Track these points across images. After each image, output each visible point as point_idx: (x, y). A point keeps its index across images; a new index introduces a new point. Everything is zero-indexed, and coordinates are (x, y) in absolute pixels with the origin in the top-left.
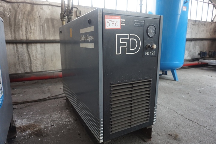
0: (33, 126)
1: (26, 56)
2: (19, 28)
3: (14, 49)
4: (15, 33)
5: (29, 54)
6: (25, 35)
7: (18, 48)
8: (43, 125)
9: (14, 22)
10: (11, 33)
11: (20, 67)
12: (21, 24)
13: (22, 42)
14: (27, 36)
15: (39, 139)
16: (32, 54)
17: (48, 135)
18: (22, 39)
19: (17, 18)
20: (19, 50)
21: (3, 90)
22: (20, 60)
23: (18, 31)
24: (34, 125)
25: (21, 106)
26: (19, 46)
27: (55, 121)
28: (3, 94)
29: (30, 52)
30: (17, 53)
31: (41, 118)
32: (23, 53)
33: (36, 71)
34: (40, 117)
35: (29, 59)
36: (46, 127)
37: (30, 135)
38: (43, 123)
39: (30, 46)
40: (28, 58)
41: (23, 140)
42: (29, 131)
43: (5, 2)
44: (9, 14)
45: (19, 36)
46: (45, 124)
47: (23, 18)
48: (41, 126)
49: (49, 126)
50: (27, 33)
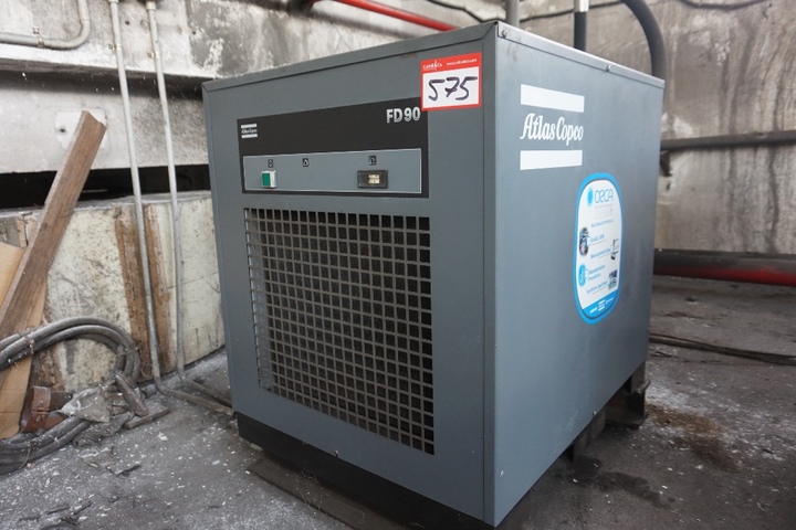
0: (698, 422)
1: (761, 194)
2: (752, 92)
3: (722, 166)
4: (734, 112)
5: (774, 187)
6: (771, 116)
7: (738, 162)
8: (734, 435)
9: (737, 75)
10: (722, 113)
11: (730, 231)
12: (762, 76)
13: (753, 143)
14: (779, 117)
15: (700, 467)
16: (787, 184)
17: (734, 470)
18: (758, 130)
19: (753, 56)
20: (740, 170)
21: (618, 279)
22: (736, 206)
23: (748, 102)
24: (702, 419)
25: (689, 353)
26: (743, 156)
27: (785, 441)
28: (616, 288)
29: (781, 179)
30: (728, 184)
31: (737, 410)
32: (750, 181)
33: (790, 252)
34: (736, 408)
35: (772, 204)
36: (739, 445)
37: (679, 442)
38: (736, 428)
39: (782, 154)
40: (766, 201)
41: (654, 444)
42: (680, 429)
43: (719, 12)
44: (728, 49)
45: (748, 121)
46: (743, 434)
47: (775, 54)
48: (726, 435)
49: (752, 447)
50: (781, 106)
